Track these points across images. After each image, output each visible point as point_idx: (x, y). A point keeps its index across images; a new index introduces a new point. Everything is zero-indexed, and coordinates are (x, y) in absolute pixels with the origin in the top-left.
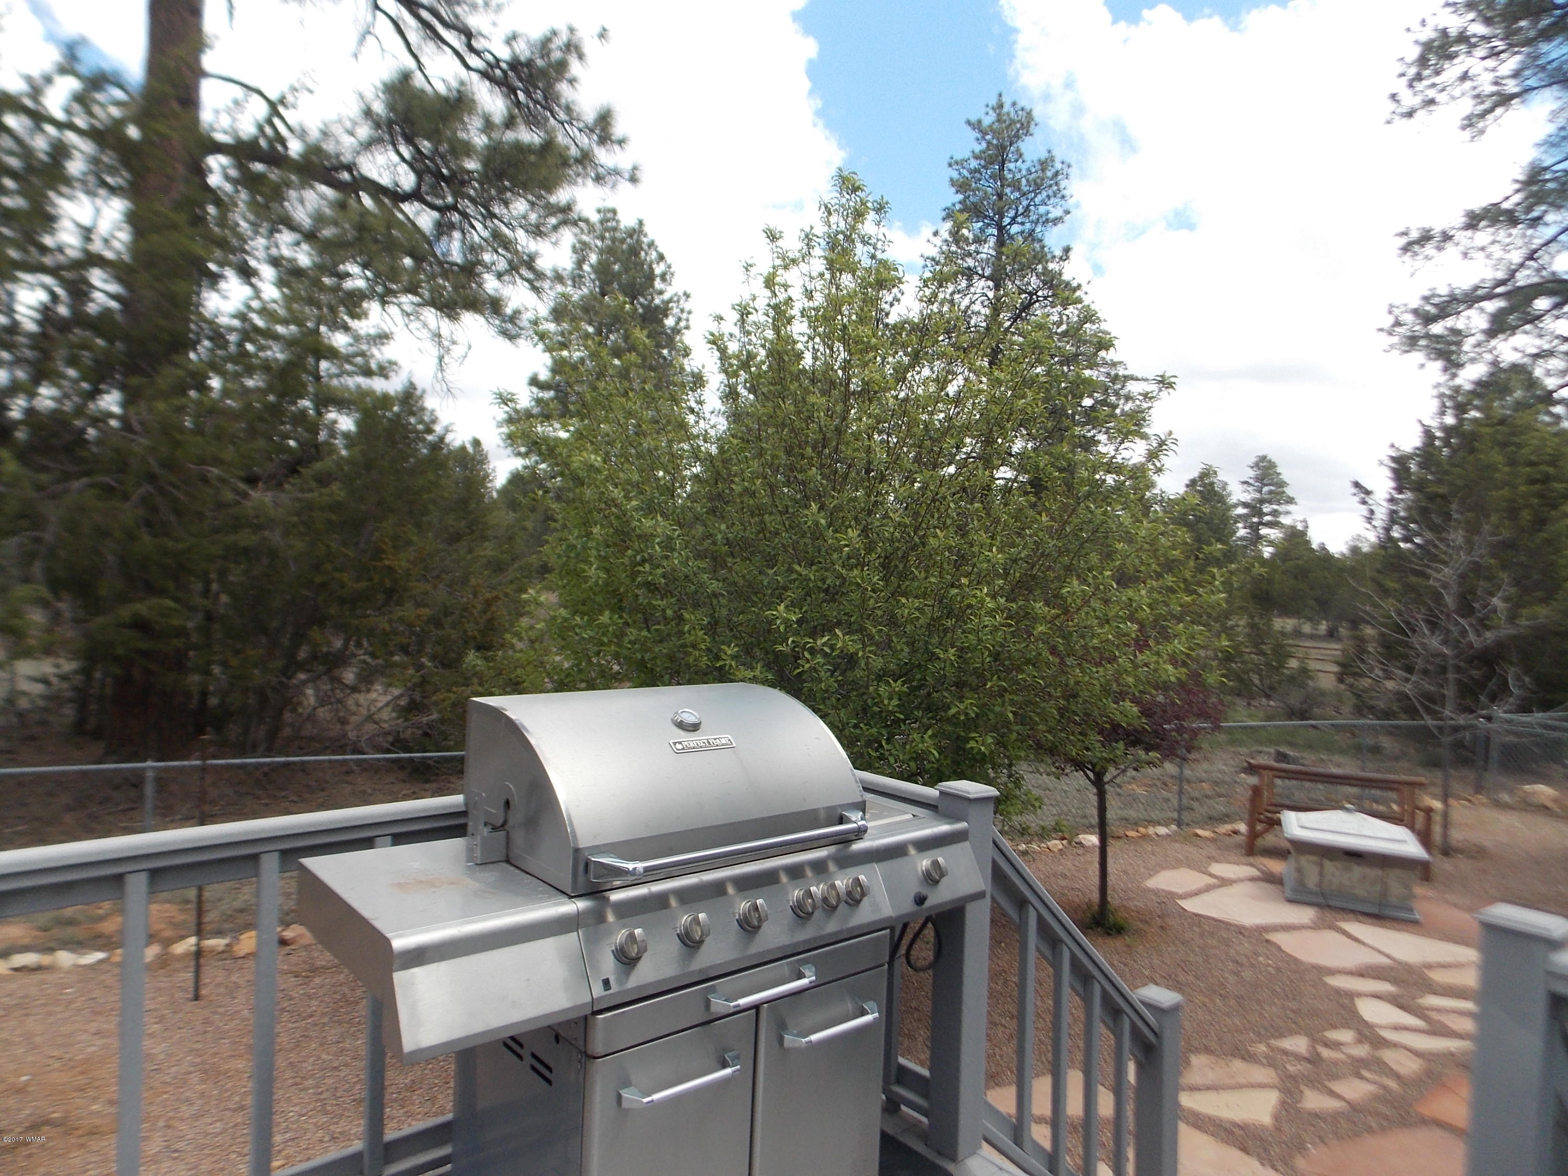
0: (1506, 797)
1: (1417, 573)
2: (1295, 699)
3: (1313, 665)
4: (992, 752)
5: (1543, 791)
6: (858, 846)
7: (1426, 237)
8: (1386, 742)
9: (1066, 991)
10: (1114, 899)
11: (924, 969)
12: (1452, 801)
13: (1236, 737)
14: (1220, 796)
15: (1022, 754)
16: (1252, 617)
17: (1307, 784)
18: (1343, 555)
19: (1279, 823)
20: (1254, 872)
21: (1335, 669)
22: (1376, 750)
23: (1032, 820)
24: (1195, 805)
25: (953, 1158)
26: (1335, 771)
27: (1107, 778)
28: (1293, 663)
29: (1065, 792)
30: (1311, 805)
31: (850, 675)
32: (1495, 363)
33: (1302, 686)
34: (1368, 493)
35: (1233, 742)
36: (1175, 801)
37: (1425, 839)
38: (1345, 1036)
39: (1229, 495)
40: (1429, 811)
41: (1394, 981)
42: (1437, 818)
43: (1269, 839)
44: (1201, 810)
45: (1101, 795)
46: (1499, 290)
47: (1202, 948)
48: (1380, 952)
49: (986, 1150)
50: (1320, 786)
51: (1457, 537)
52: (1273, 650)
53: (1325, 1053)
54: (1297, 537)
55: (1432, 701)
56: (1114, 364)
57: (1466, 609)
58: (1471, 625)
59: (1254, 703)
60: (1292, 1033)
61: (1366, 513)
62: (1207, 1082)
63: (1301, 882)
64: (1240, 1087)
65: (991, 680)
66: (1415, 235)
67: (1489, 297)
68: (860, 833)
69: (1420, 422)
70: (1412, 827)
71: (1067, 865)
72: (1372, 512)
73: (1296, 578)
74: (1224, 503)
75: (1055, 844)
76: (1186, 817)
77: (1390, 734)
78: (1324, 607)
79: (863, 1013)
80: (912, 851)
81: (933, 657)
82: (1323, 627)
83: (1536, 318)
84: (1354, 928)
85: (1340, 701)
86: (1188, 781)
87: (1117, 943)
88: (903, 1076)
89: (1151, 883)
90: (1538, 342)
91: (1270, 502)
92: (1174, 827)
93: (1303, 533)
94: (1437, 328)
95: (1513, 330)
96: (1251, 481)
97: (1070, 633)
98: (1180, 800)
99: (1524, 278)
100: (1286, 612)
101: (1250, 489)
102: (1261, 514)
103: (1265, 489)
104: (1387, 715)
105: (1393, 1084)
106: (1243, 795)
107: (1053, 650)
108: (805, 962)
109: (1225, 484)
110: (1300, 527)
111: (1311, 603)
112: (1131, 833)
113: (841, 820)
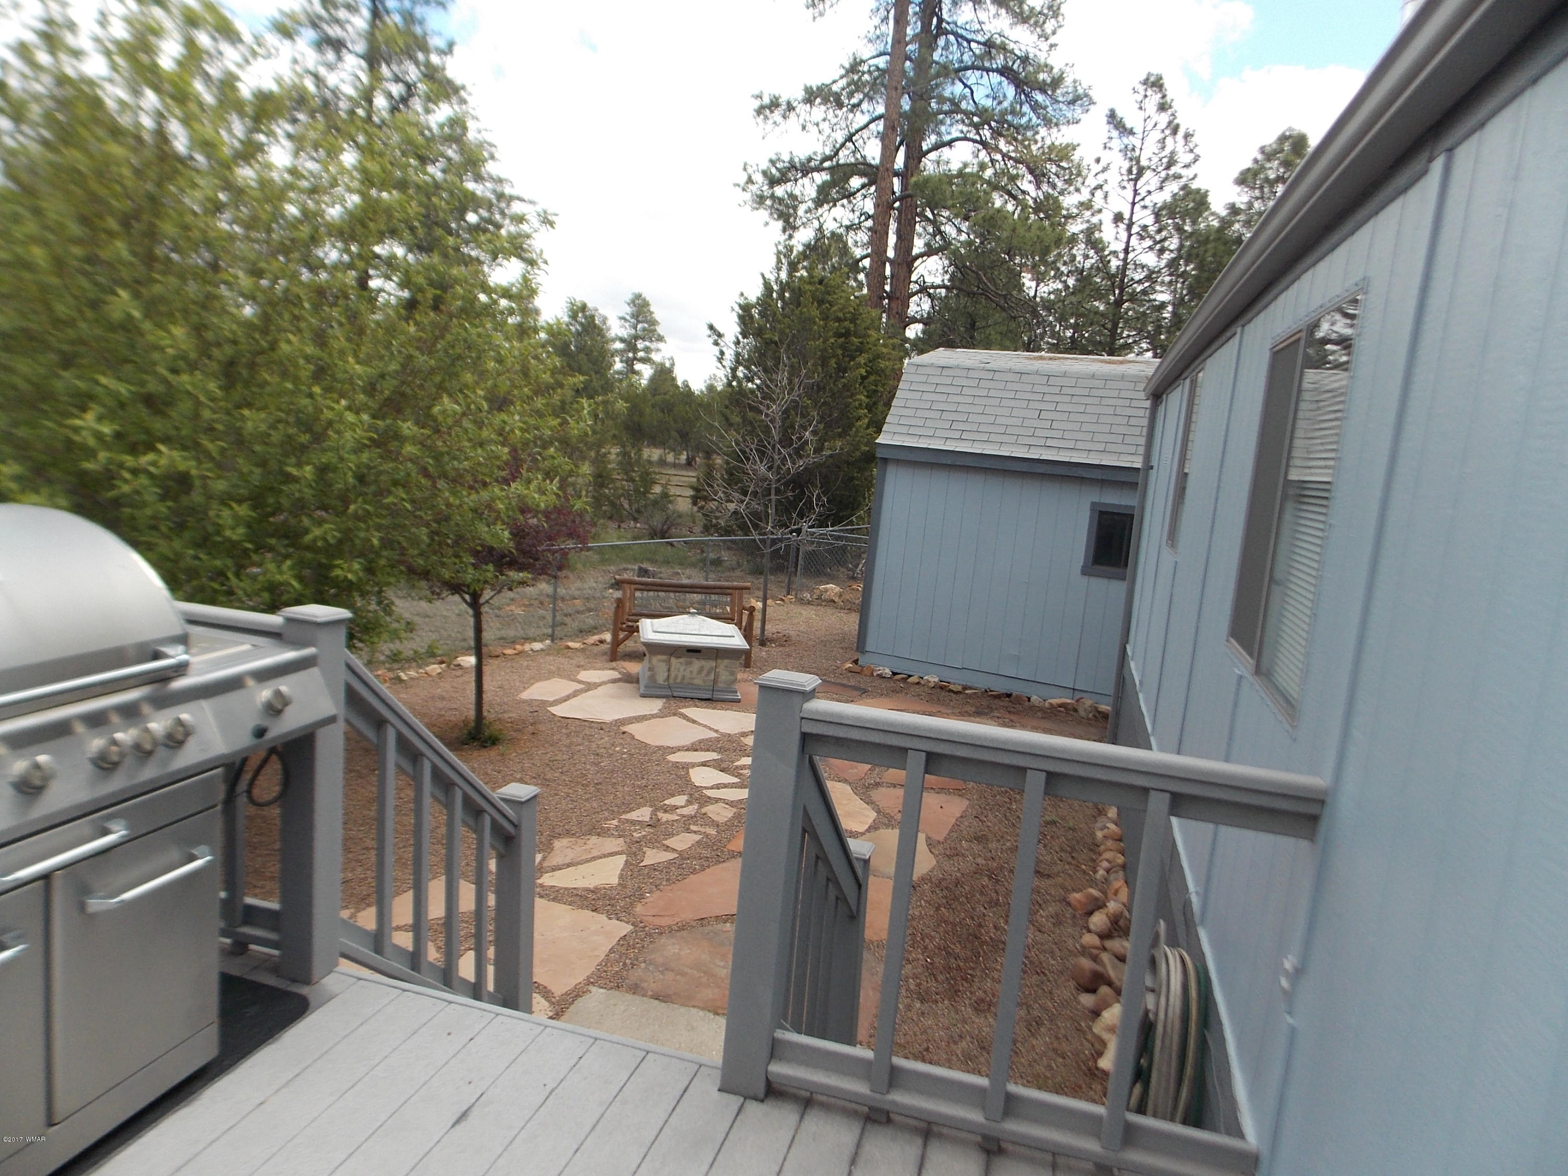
0: (807, 595)
1: (752, 408)
2: (657, 521)
3: (673, 491)
4: (360, 579)
5: (832, 588)
6: (179, 684)
7: (774, 104)
8: (725, 556)
9: (427, 800)
10: (489, 714)
11: (269, 803)
12: (769, 602)
13: (606, 555)
14: (590, 610)
15: (392, 580)
16: (624, 447)
17: (662, 594)
18: (702, 392)
19: (637, 630)
20: (615, 675)
21: (691, 493)
22: (717, 562)
23: (407, 647)
24: (568, 620)
25: (308, 982)
26: (685, 581)
27: (482, 600)
28: (657, 489)
29: (445, 617)
30: (665, 612)
31: (185, 501)
32: (820, 229)
33: (664, 509)
34: (720, 335)
35: (604, 561)
36: (549, 619)
37: (747, 634)
38: (680, 800)
39: (609, 329)
40: (752, 610)
41: (720, 750)
42: (758, 616)
43: (629, 645)
44: (573, 624)
45: (478, 616)
46: (827, 164)
47: (569, 746)
48: (711, 729)
49: (345, 966)
50: (672, 595)
51: (782, 377)
52: (641, 476)
53: (664, 817)
54: (664, 374)
55: (758, 518)
56: (500, 181)
57: (786, 441)
58: (790, 455)
59: (623, 525)
60: (639, 806)
61: (718, 354)
62: (567, 860)
63: (652, 678)
64: (594, 859)
65: (355, 502)
66: (766, 101)
67: (819, 169)
68: (181, 669)
69: (763, 275)
70: (739, 625)
71: (445, 687)
72: (722, 353)
73: (663, 411)
74: (603, 336)
75: (434, 669)
76: (559, 632)
77: (729, 549)
78: (684, 437)
79: (192, 858)
80: (250, 682)
81: (289, 479)
82: (684, 457)
83: (850, 195)
84: (692, 712)
85: (694, 522)
86: (563, 599)
87: (493, 753)
88: (252, 915)
89: (525, 695)
90: (851, 216)
91: (643, 339)
92: (548, 642)
93: (670, 371)
94: (779, 191)
95: (835, 202)
96: (628, 317)
97: (442, 454)
98: (554, 617)
99: (845, 157)
100: (655, 442)
101: (627, 325)
102: (635, 349)
103: (640, 326)
104: (728, 532)
105: (712, 831)
106: (609, 608)
107: (425, 472)
108: (110, 818)
109: (605, 319)
110: (668, 365)
111: (674, 434)
112: (509, 651)
113: (157, 656)
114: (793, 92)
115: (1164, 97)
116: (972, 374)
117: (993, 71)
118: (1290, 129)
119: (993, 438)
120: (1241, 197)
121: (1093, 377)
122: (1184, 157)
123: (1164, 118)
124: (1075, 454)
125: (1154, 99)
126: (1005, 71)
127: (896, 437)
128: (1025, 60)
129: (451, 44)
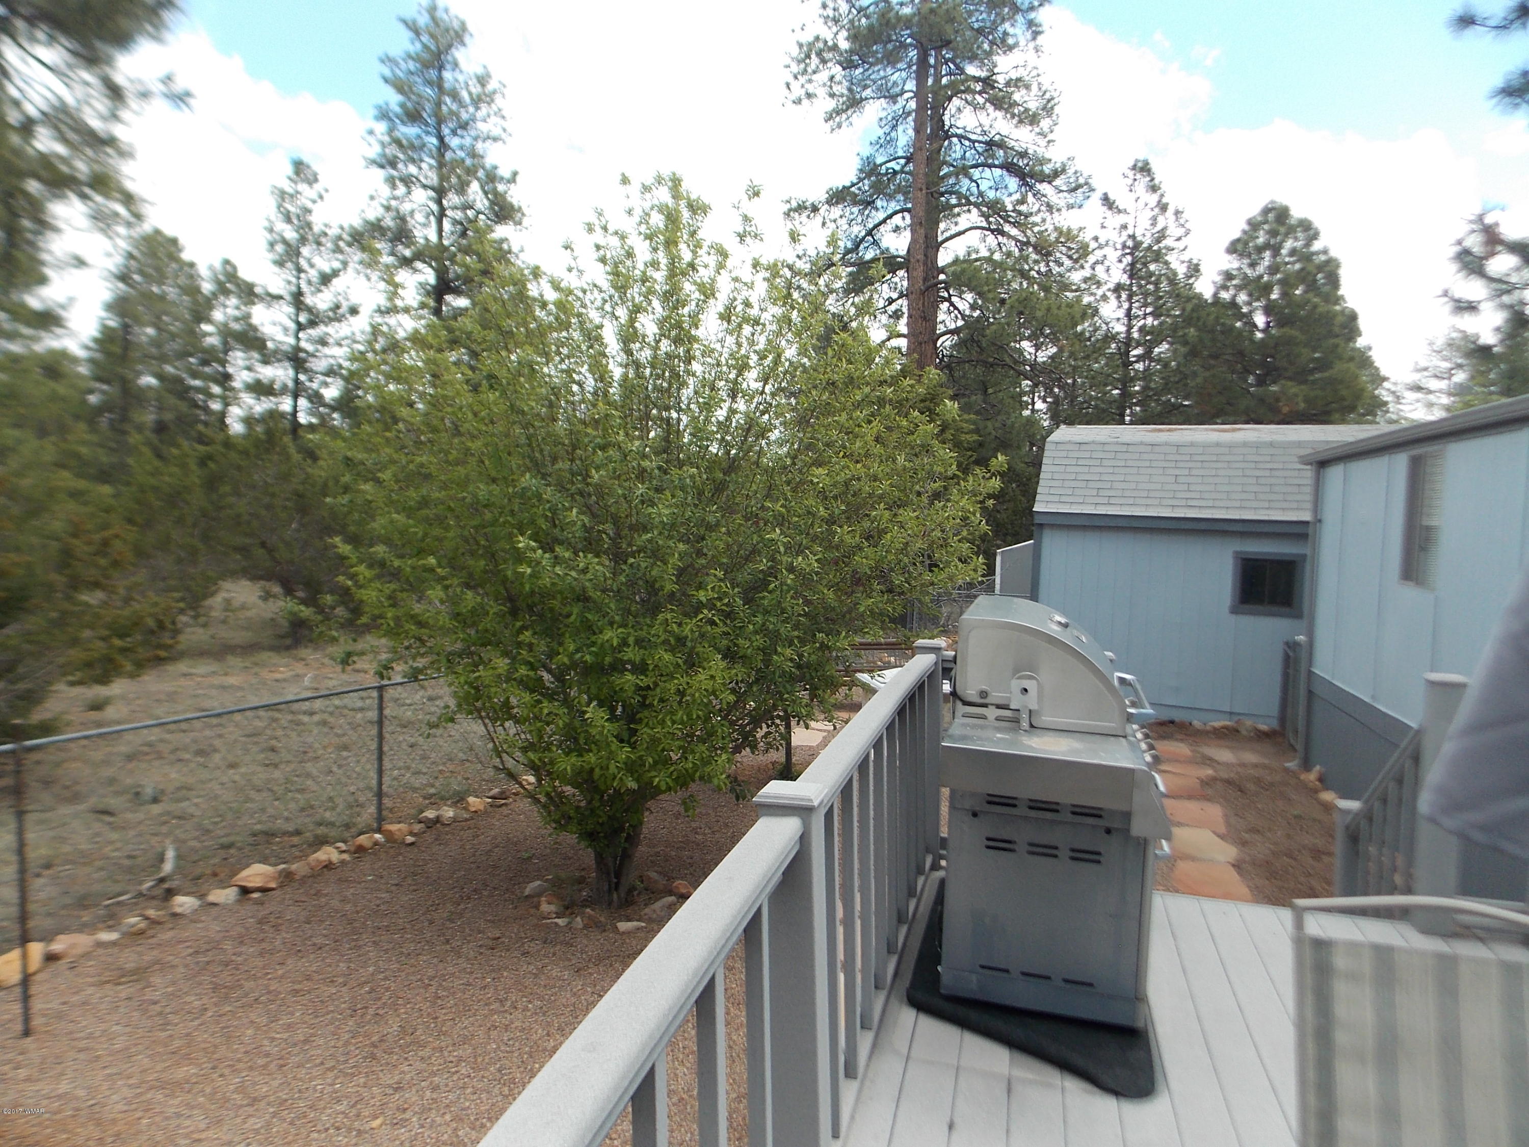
99: (864, 249)
114: (818, 195)
115: (1152, 180)
116: (1107, 448)
117: (996, 166)
118: (1272, 202)
119: (1138, 501)
120: (1232, 263)
121: (1218, 444)
122: (1174, 231)
123: (1153, 199)
124: (1214, 511)
125: (1144, 181)
126: (1009, 167)
127: (1049, 505)
128: (1023, 154)
129: (515, 174)
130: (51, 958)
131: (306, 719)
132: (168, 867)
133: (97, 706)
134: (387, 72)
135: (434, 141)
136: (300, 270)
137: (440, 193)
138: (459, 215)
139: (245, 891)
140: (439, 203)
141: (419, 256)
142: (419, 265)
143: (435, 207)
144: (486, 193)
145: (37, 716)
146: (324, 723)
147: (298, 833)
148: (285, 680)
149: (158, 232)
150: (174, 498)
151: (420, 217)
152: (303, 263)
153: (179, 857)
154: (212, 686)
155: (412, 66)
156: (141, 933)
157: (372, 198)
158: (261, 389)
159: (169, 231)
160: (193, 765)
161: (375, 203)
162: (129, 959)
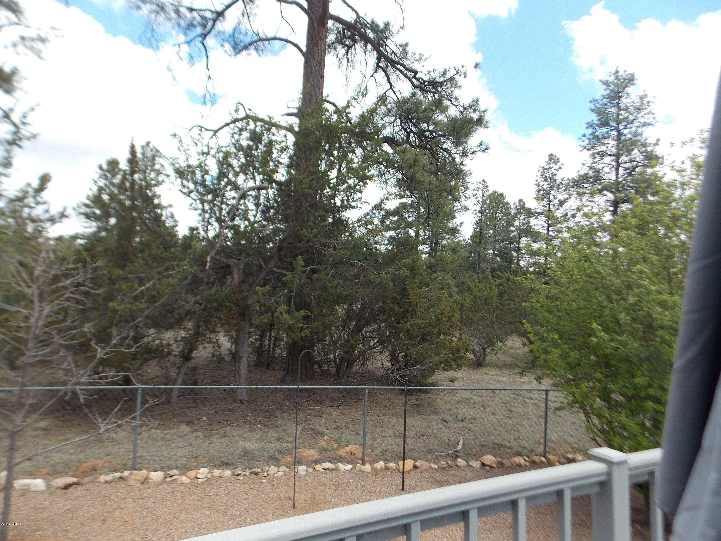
129: (658, 140)
130: (415, 467)
131: (528, 401)
132: (460, 446)
133: (452, 380)
134: (593, 107)
135: (616, 133)
136: (550, 201)
137: (617, 156)
138: (628, 165)
139: (483, 465)
140: (617, 161)
141: (605, 188)
142: (605, 192)
143: (614, 163)
144: (642, 153)
145: (430, 381)
146: (536, 404)
147: (511, 448)
148: (524, 382)
149: (495, 192)
150: (487, 301)
151: (607, 170)
152: (551, 197)
153: (464, 444)
154: (495, 380)
155: (605, 101)
156: (445, 468)
157: (583, 164)
158: (533, 253)
159: (500, 192)
160: (479, 411)
161: (585, 167)
162: (439, 476)
